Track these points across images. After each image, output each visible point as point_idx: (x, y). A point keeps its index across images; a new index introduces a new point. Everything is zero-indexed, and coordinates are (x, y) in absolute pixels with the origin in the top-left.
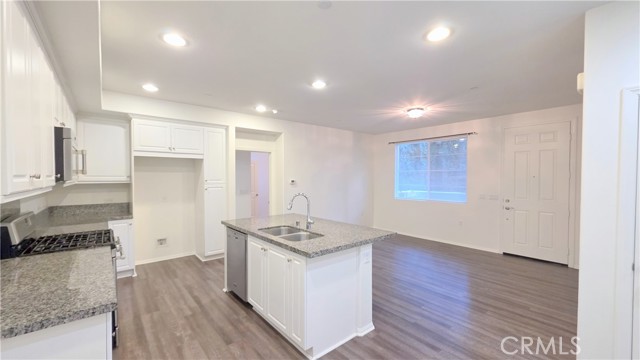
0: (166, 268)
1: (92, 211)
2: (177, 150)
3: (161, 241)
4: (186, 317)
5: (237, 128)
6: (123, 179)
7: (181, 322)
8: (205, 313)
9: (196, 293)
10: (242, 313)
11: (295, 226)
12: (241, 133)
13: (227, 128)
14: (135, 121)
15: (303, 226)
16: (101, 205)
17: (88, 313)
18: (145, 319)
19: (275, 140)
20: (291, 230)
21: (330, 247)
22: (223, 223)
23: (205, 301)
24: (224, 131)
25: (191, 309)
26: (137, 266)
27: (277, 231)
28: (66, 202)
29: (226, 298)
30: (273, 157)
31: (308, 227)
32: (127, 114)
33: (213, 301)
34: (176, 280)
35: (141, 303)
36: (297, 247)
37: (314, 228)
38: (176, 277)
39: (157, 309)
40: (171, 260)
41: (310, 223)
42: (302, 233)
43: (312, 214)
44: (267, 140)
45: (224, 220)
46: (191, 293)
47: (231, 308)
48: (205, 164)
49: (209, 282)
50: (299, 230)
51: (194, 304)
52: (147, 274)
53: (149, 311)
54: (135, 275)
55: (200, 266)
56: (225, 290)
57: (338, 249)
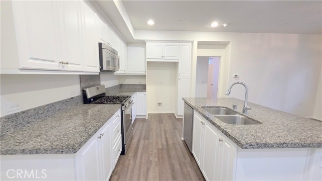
0: (160, 118)
1: (134, 87)
2: (166, 58)
3: (160, 104)
4: (158, 149)
5: (198, 42)
6: (143, 73)
7: (155, 151)
8: (168, 151)
9: (168, 136)
10: (188, 159)
11: (232, 108)
12: (201, 45)
13: (192, 42)
14: (147, 44)
15: (239, 109)
16: (137, 85)
17: (59, 151)
18: (142, 142)
19: (224, 48)
20: (228, 111)
21: (270, 141)
22: (183, 99)
23: (170, 142)
24: (190, 44)
25: (162, 145)
26: (149, 114)
27: (217, 110)
28: (126, 83)
29: (182, 144)
30: (222, 60)
31: (244, 111)
32: (143, 40)
33: (174, 144)
34: (162, 125)
35: (143, 134)
36: (229, 131)
37: (250, 114)
38: (162, 123)
39: (148, 139)
40: (163, 114)
41: (247, 109)
42: (237, 115)
43: (249, 100)
44: (219, 48)
45: (184, 97)
46: (165, 135)
47: (182, 152)
48: (180, 65)
49: (176, 131)
50: (236, 113)
51: (164, 143)
52: (151, 119)
53: (144, 139)
54: (147, 118)
55: (174, 120)
56: (182, 139)
57: (282, 145)
